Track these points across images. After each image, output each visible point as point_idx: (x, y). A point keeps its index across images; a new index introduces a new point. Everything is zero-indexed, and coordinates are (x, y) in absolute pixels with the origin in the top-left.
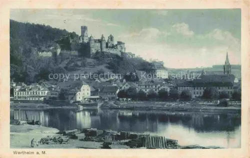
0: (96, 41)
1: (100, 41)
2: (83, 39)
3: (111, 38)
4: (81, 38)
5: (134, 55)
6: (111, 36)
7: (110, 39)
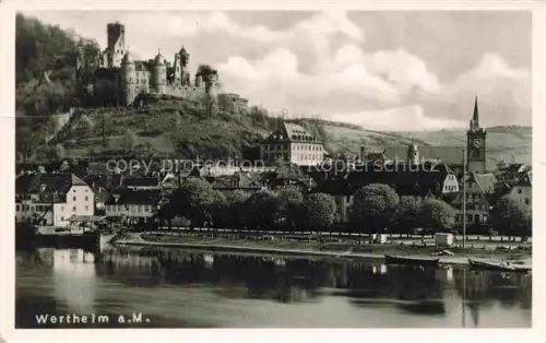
0: (139, 65)
1: (151, 66)
2: (110, 60)
3: (183, 57)
4: (105, 57)
5: (246, 101)
6: (183, 50)
7: (178, 61)
